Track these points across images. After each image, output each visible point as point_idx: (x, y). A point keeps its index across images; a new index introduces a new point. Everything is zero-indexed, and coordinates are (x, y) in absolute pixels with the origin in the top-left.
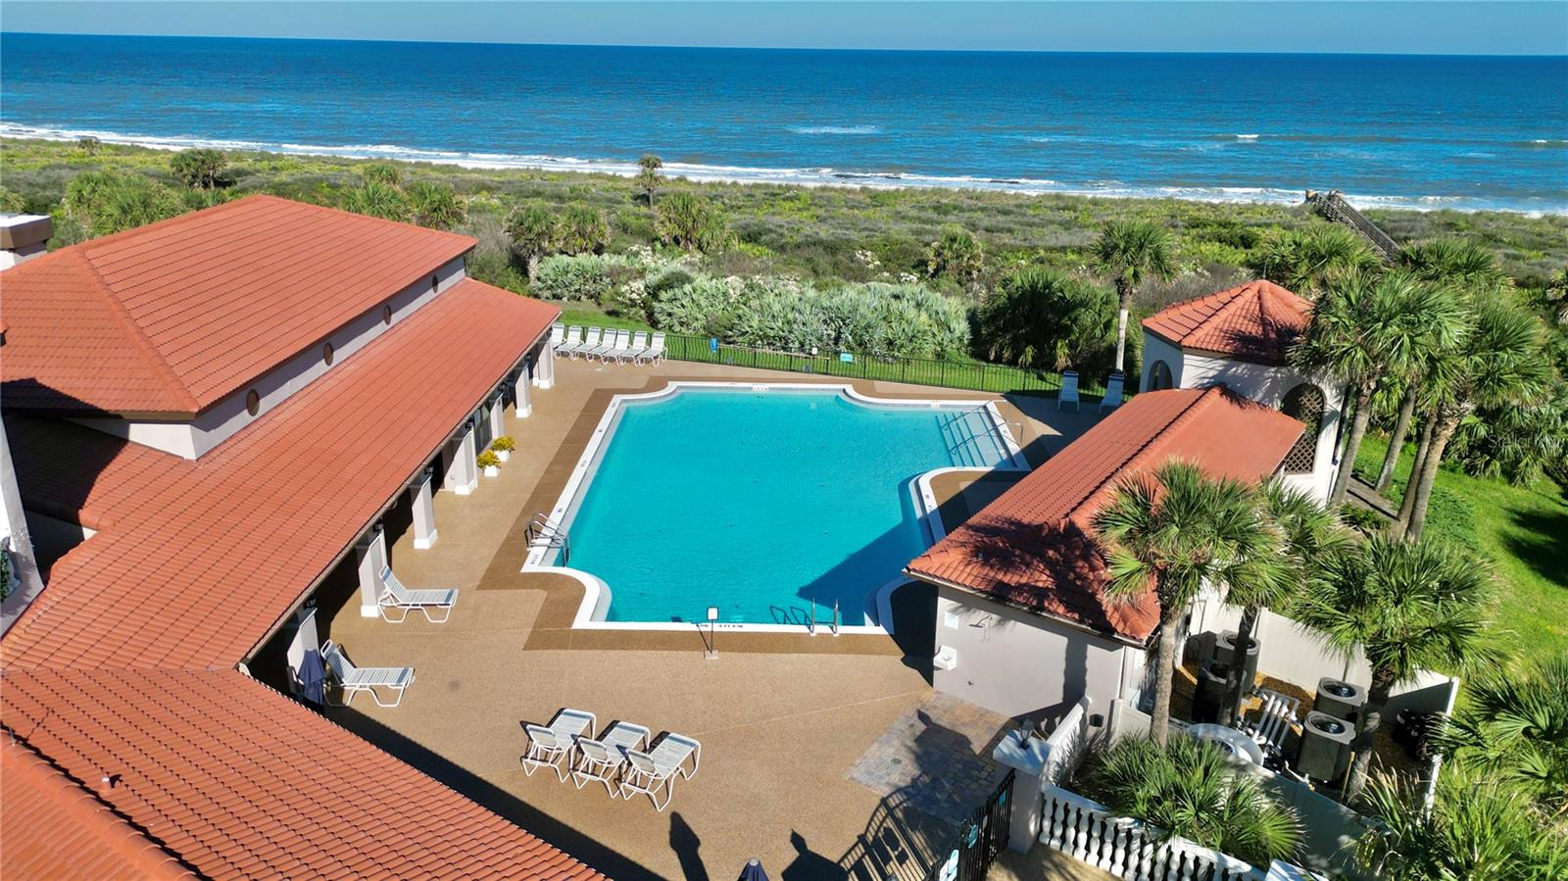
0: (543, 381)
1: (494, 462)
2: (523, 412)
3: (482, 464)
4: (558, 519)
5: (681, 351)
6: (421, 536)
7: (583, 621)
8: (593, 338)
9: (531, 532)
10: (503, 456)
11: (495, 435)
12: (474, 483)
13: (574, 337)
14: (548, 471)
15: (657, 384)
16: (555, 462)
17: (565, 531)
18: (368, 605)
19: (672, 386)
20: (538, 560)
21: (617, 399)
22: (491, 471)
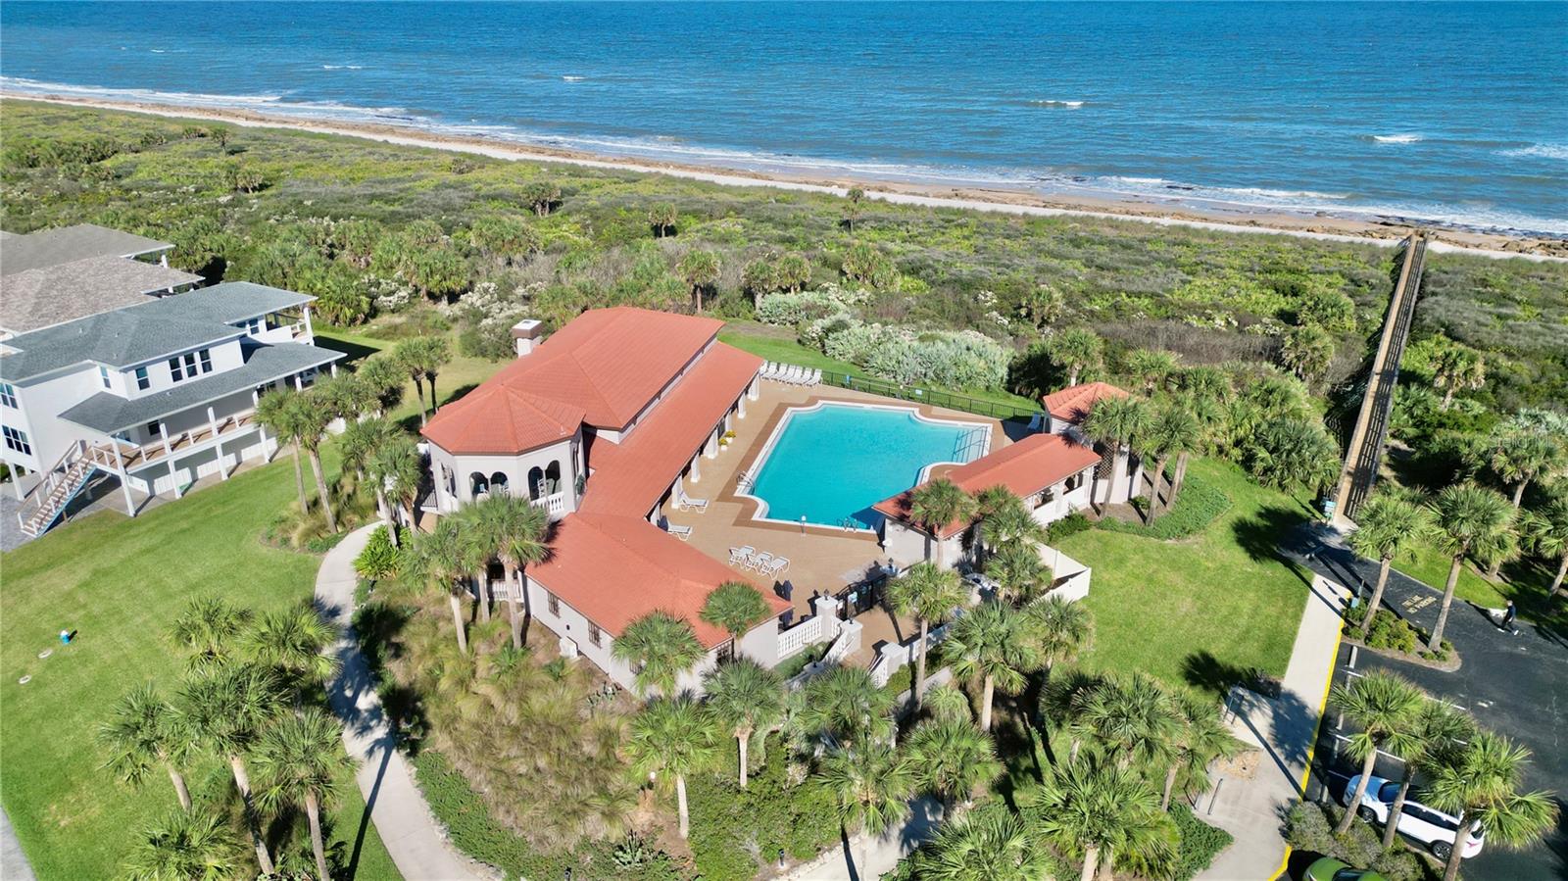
0: (753, 396)
1: (726, 443)
2: (741, 414)
3: (720, 444)
4: (751, 474)
5: (829, 380)
6: (694, 476)
7: (756, 517)
8: (783, 368)
9: (739, 479)
10: (729, 440)
11: (727, 430)
12: (716, 453)
13: (773, 367)
14: (750, 449)
15: (812, 401)
16: (754, 445)
17: (754, 479)
18: (675, 503)
19: (820, 402)
20: (741, 491)
21: (790, 409)
22: (724, 448)
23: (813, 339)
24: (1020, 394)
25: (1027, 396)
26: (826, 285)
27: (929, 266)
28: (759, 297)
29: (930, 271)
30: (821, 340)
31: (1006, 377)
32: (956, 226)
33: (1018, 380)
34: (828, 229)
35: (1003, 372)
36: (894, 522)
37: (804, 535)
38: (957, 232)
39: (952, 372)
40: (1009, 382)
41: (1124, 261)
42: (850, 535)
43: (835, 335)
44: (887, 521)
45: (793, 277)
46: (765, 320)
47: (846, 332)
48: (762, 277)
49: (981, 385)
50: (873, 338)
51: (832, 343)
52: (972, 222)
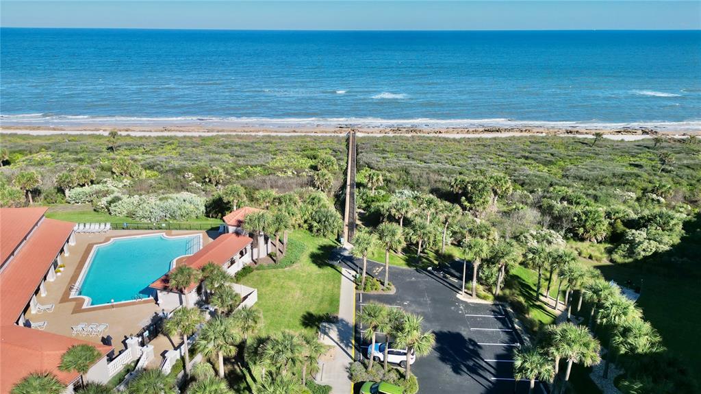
0: (72, 243)
1: (60, 271)
2: (66, 254)
3: (56, 272)
4: (78, 284)
5: (115, 227)
6: (43, 293)
7: (85, 306)
8: (88, 226)
9: (71, 288)
10: (61, 269)
11: (59, 264)
12: (55, 278)
13: (82, 226)
14: (75, 272)
15: (107, 239)
16: (77, 268)
18: (33, 310)
19: (112, 239)
20: (73, 294)
21: (95, 246)
22: (59, 274)
23: (103, 208)
24: (212, 217)
25: (216, 218)
26: (105, 180)
27: (158, 164)
28: (67, 192)
29: (159, 167)
30: (107, 208)
31: (205, 211)
32: (168, 144)
33: (210, 211)
34: (101, 152)
35: (203, 209)
36: (161, 291)
37: (114, 309)
38: (169, 147)
39: (179, 213)
40: (206, 213)
41: (246, 152)
42: (140, 303)
43: (114, 204)
44: (158, 291)
45: (85, 178)
46: (73, 202)
47: (120, 202)
48: (67, 180)
49: (194, 216)
50: (136, 203)
51: (114, 208)
52: (175, 142)
